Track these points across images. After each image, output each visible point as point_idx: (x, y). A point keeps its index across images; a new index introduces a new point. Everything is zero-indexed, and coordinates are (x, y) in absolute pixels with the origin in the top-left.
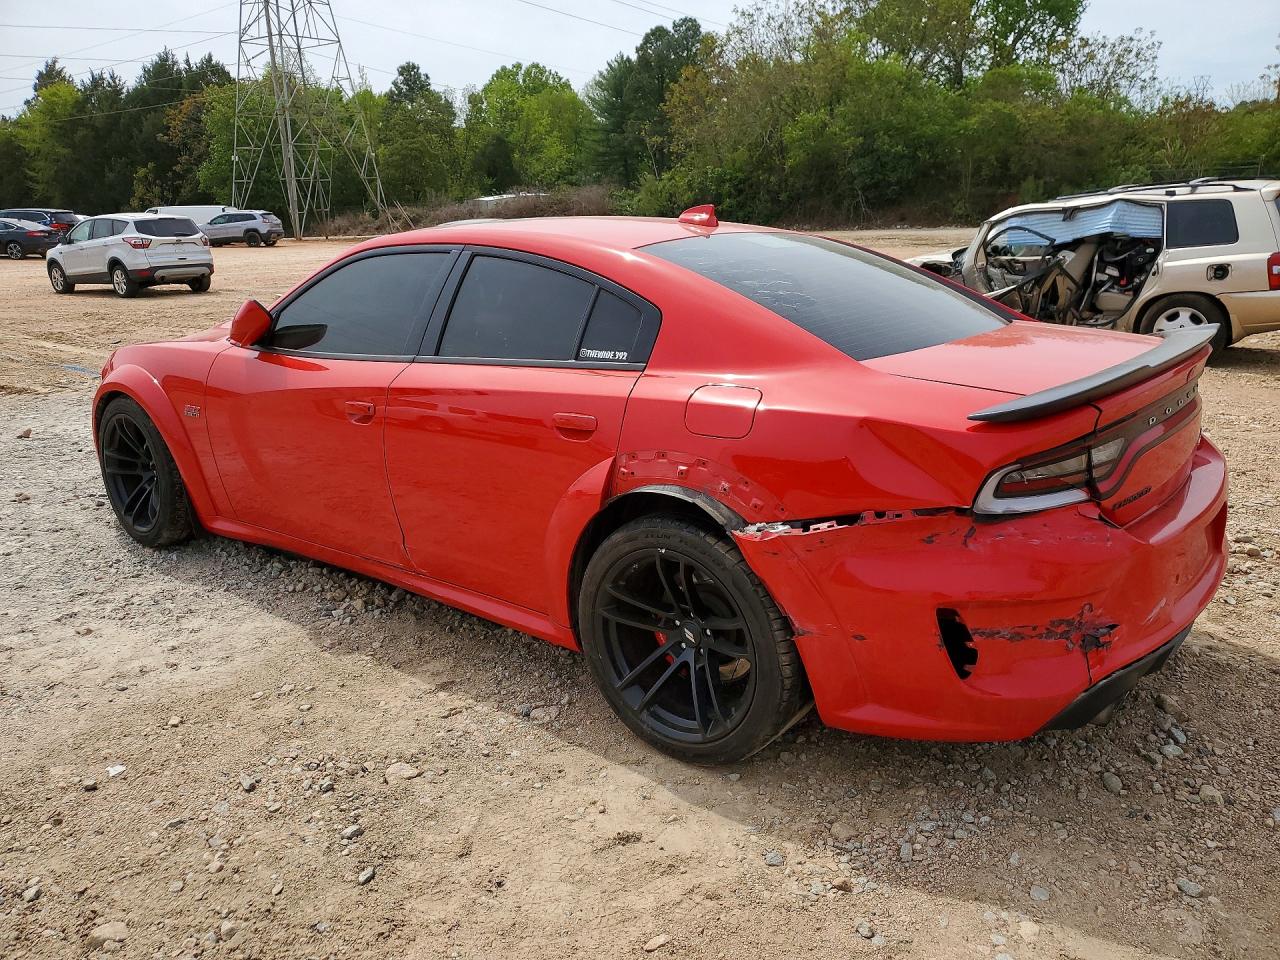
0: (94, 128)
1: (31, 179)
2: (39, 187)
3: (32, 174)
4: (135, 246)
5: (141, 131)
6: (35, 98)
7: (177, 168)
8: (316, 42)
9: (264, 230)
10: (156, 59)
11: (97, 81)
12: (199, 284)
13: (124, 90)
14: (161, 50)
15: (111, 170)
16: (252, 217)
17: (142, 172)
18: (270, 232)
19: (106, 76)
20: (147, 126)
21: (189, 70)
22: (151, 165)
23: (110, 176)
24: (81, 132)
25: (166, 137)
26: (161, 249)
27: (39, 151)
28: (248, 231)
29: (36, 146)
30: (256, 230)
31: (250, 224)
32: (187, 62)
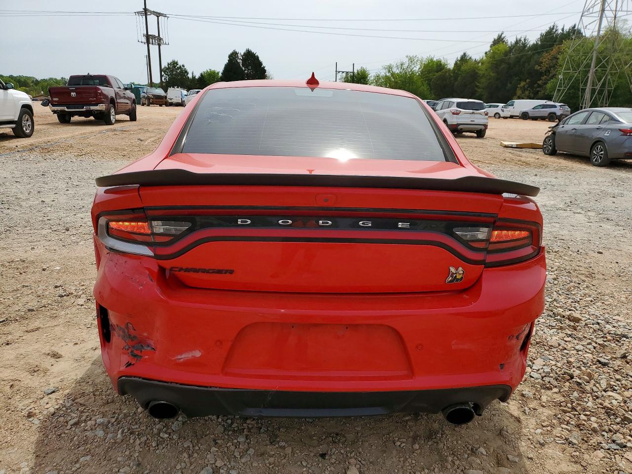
0: (509, 64)
1: (477, 86)
2: (479, 90)
3: (478, 84)
4: (454, 114)
5: (529, 64)
6: (490, 51)
7: (540, 82)
8: (625, 13)
9: (559, 113)
10: (548, 29)
11: (517, 42)
12: (480, 133)
13: (528, 46)
14: (551, 25)
15: (511, 83)
16: (555, 106)
17: (522, 84)
18: (562, 115)
19: (523, 39)
20: (532, 62)
21: (562, 34)
22: (528, 80)
23: (509, 85)
24: (503, 66)
25: (539, 67)
26: (464, 116)
27: (484, 74)
28: (550, 113)
29: (483, 72)
30: (555, 113)
31: (553, 110)
32: (563, 30)
